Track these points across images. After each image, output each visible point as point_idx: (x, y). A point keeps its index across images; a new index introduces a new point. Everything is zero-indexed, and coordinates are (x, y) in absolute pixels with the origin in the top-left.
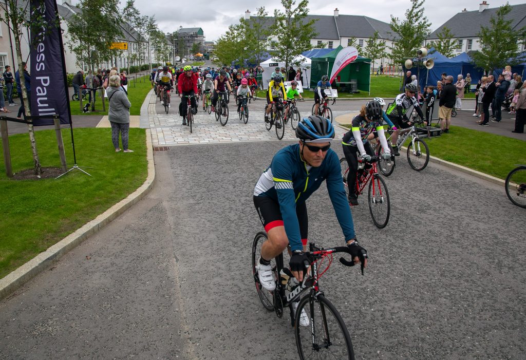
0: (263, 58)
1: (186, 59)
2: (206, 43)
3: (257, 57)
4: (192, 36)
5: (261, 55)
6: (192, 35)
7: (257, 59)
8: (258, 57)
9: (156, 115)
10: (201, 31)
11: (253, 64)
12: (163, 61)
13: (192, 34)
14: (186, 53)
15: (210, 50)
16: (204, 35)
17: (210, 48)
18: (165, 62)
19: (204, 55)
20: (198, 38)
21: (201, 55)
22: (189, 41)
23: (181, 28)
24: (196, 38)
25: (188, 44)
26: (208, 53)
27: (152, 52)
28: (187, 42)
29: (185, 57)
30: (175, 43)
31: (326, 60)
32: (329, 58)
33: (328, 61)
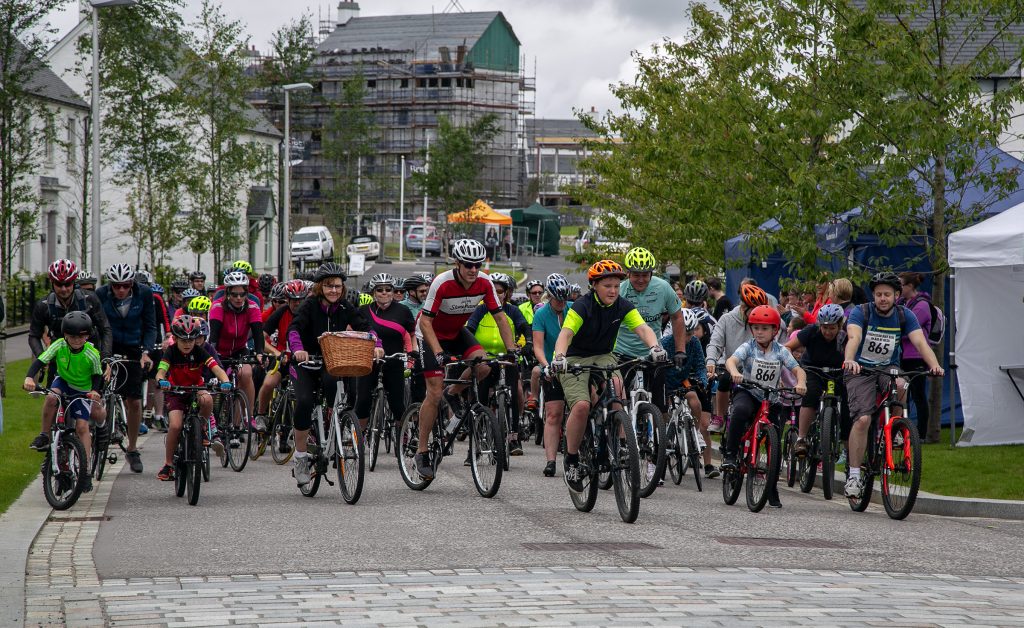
0: (972, 195)
1: (374, 249)
2: (535, 128)
3: (923, 188)
4: (429, 77)
5: (961, 168)
6: (429, 68)
7: (928, 207)
8: (938, 186)
9: (89, 582)
10: (499, 37)
11: (892, 241)
12: (198, 248)
13: (434, 57)
14: (381, 206)
15: (564, 180)
16: (526, 70)
17: (566, 165)
18: (208, 257)
19: (520, 220)
20: (479, 93)
21: (496, 217)
22: (403, 111)
23: (348, 14)
24: (460, 94)
25: (399, 138)
26: (551, 202)
27: (108, 172)
28: (391, 118)
29: (375, 229)
30: (293, 129)
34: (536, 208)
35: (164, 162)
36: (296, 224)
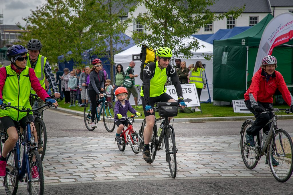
0: (119, 46)
2: (3, 27)
3: (107, 43)
5: (116, 39)
7: (109, 48)
8: (111, 43)
15: (12, 41)
17: (12, 37)
31: (243, 43)
32: (248, 39)
33: (247, 44)
34: (5, 48)
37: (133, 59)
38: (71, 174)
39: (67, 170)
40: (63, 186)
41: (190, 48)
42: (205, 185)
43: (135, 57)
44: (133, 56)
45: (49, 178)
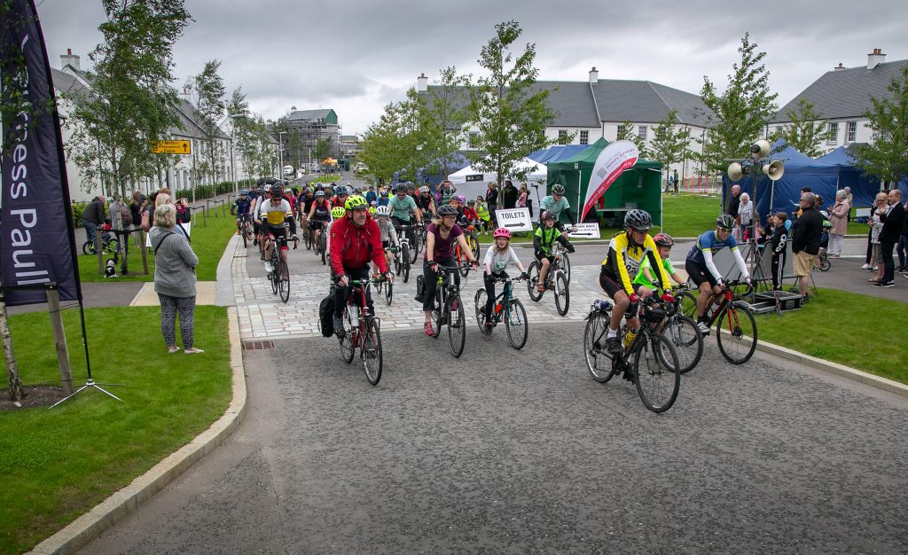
0: (453, 165)
1: (304, 171)
2: (343, 138)
3: (441, 163)
4: (315, 126)
5: (450, 159)
6: (315, 124)
7: (443, 167)
8: (445, 163)
9: (247, 279)
10: (332, 116)
13: (316, 121)
14: (305, 159)
15: (350, 151)
16: (339, 123)
17: (351, 147)
19: (340, 162)
20: (328, 130)
21: (334, 162)
22: (309, 135)
23: (294, 111)
24: (323, 130)
25: (308, 142)
26: (347, 157)
27: (237, 158)
28: (306, 136)
29: (303, 165)
30: (283, 140)
31: (576, 167)
32: (580, 163)
33: (580, 169)
34: (344, 159)
35: (251, 154)
36: (285, 164)
37: (467, 180)
38: (406, 318)
39: (402, 313)
40: (398, 332)
41: (524, 172)
42: (538, 332)
43: (469, 178)
44: (467, 177)
45: (385, 323)
